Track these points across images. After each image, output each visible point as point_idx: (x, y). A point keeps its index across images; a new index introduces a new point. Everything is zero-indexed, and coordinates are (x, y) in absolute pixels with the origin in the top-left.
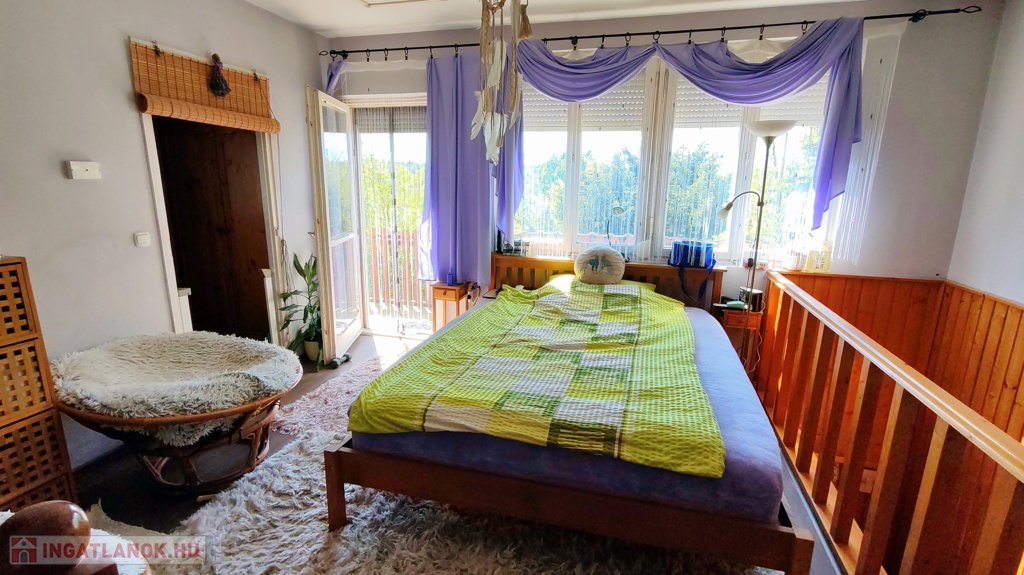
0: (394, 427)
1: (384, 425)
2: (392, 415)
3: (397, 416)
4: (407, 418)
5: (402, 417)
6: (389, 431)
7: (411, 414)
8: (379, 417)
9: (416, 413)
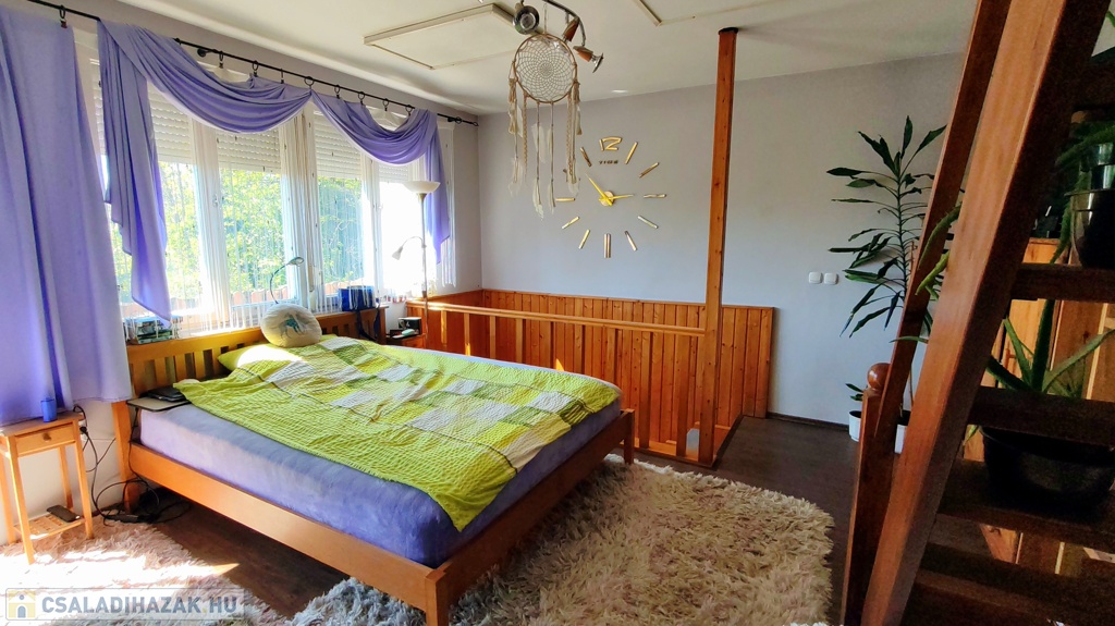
0: (494, 491)
1: (487, 496)
2: (488, 481)
3: (491, 479)
4: (499, 475)
5: (495, 477)
6: (492, 499)
7: (499, 469)
8: (478, 493)
9: (501, 465)
